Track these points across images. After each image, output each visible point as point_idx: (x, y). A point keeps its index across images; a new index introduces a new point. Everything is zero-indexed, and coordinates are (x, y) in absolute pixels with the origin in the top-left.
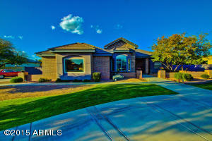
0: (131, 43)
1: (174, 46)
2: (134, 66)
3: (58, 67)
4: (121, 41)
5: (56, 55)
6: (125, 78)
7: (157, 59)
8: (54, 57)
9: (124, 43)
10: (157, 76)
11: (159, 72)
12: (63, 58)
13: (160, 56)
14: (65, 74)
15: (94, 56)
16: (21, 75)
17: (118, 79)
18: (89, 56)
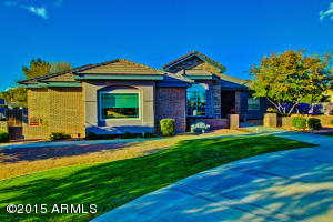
0: (213, 63)
1: (292, 72)
2: (218, 107)
3: (88, 110)
4: (195, 57)
5: (84, 85)
7: (263, 94)
9: (201, 61)
10: (262, 124)
11: (267, 118)
12: (98, 91)
13: (267, 88)
14: (101, 123)
15: (157, 88)
18: (151, 88)
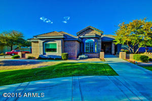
0: (98, 30)
2: (100, 48)
3: (40, 49)
4: (90, 28)
5: (39, 40)
8: (38, 42)
11: (120, 54)
12: (43, 43)
13: (121, 40)
15: (64, 41)
16: (20, 54)
18: (60, 41)
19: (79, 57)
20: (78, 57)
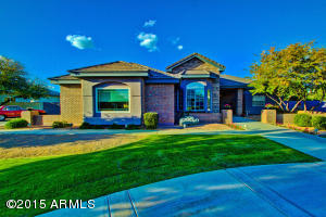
0: (213, 63)
2: (217, 102)
3: (86, 103)
5: (82, 82)
6: (202, 123)
7: (261, 89)
8: (79, 86)
9: (201, 62)
12: (94, 87)
13: (266, 85)
16: (26, 116)
17: (189, 125)
18: (139, 84)
19: (181, 121)
20: (177, 122)
